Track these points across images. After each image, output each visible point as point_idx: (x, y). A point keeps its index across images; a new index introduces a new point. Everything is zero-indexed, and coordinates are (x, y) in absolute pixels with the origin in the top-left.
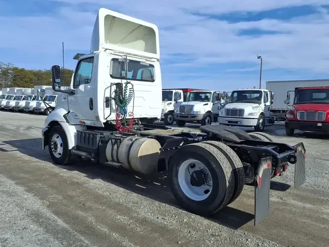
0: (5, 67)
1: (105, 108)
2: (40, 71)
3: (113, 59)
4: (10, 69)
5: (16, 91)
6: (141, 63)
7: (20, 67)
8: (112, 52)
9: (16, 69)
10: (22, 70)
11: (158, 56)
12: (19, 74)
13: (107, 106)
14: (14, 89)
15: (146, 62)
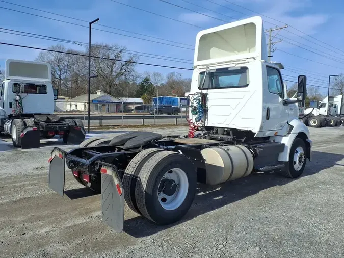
3: (201, 73)
6: (229, 69)
8: (201, 67)
15: (237, 66)
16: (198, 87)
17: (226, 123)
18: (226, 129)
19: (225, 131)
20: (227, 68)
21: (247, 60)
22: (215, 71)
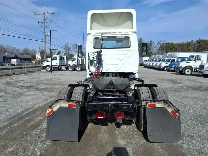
0: (162, 43)
1: (90, 66)
2: (183, 43)
3: (95, 38)
4: (165, 44)
5: (168, 55)
6: (117, 37)
7: (171, 42)
8: (95, 34)
9: (168, 43)
10: (172, 44)
11: (135, 29)
12: (169, 46)
13: (91, 65)
14: (167, 54)
15: (122, 36)
16: (93, 47)
17: (116, 69)
18: (115, 73)
19: (114, 74)
20: (116, 37)
21: (128, 33)
22: (106, 37)
